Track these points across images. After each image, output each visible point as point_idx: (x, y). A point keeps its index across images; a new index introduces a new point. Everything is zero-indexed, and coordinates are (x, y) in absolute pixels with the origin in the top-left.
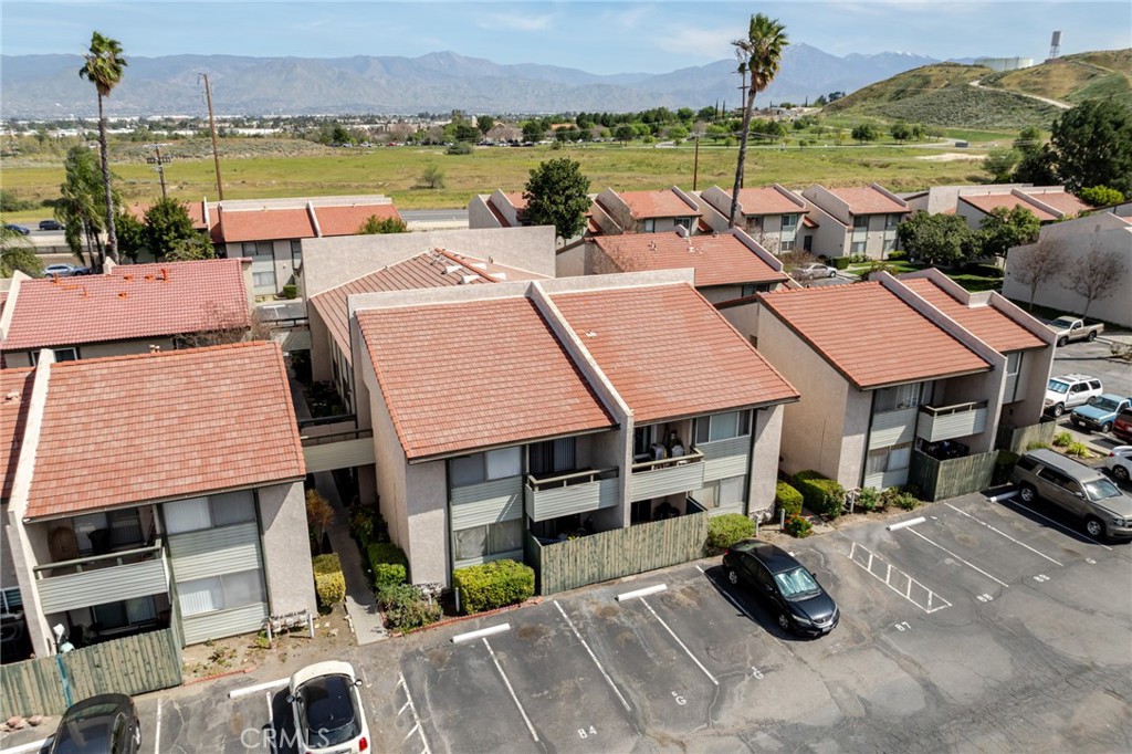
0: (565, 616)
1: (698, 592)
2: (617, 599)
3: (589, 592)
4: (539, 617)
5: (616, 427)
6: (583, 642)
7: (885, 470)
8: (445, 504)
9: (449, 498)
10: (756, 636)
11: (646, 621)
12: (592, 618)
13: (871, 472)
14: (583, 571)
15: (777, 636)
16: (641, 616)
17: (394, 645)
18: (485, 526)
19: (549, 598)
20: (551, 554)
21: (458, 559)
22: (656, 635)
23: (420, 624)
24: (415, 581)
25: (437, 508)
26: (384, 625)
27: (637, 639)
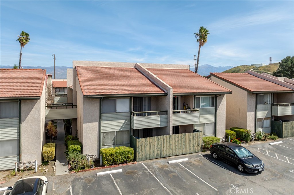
0: (146, 168)
1: (201, 161)
2: (168, 163)
3: (156, 161)
4: (135, 168)
5: (166, 94)
6: (154, 176)
7: (262, 127)
8: (99, 120)
9: (100, 118)
10: (230, 174)
11: (181, 170)
12: (158, 169)
13: (258, 128)
14: (154, 152)
15: (239, 174)
16: (178, 168)
17: (71, 176)
18: (115, 132)
19: (140, 162)
20: (141, 142)
21: (103, 145)
22: (186, 174)
23: (84, 168)
24: (85, 153)
25: (95, 122)
26: (69, 170)
27: (178, 175)
